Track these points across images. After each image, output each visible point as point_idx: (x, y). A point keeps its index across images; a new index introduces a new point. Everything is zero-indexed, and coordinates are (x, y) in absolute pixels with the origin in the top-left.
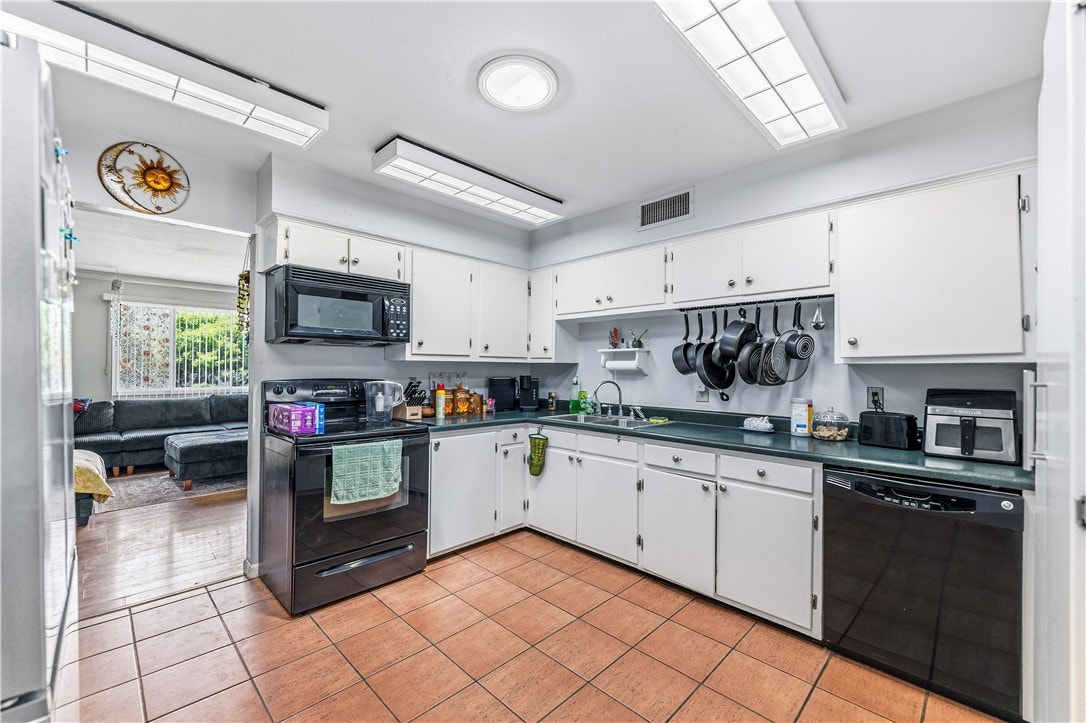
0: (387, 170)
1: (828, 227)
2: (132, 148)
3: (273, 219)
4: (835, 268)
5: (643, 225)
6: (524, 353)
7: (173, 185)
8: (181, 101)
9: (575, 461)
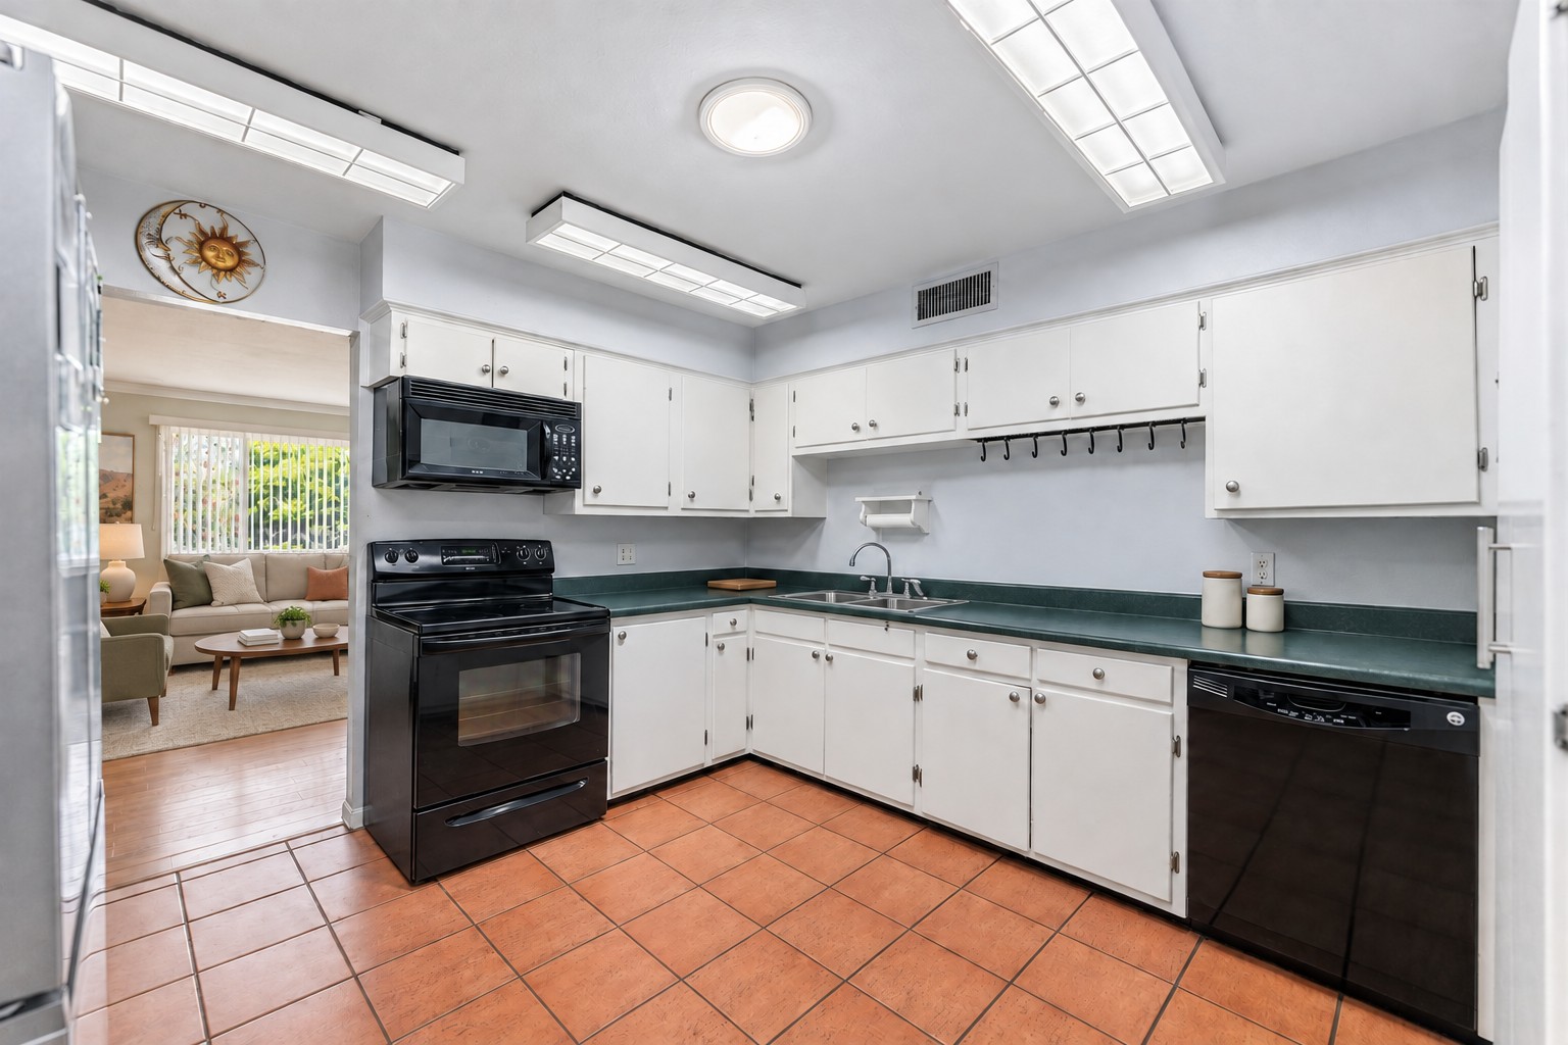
0: (547, 241)
1: (1197, 323)
2: (185, 209)
3: (384, 310)
4: (1208, 379)
5: (919, 319)
6: (745, 504)
7: (242, 261)
8: (253, 141)
9: (822, 658)
